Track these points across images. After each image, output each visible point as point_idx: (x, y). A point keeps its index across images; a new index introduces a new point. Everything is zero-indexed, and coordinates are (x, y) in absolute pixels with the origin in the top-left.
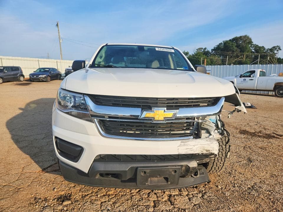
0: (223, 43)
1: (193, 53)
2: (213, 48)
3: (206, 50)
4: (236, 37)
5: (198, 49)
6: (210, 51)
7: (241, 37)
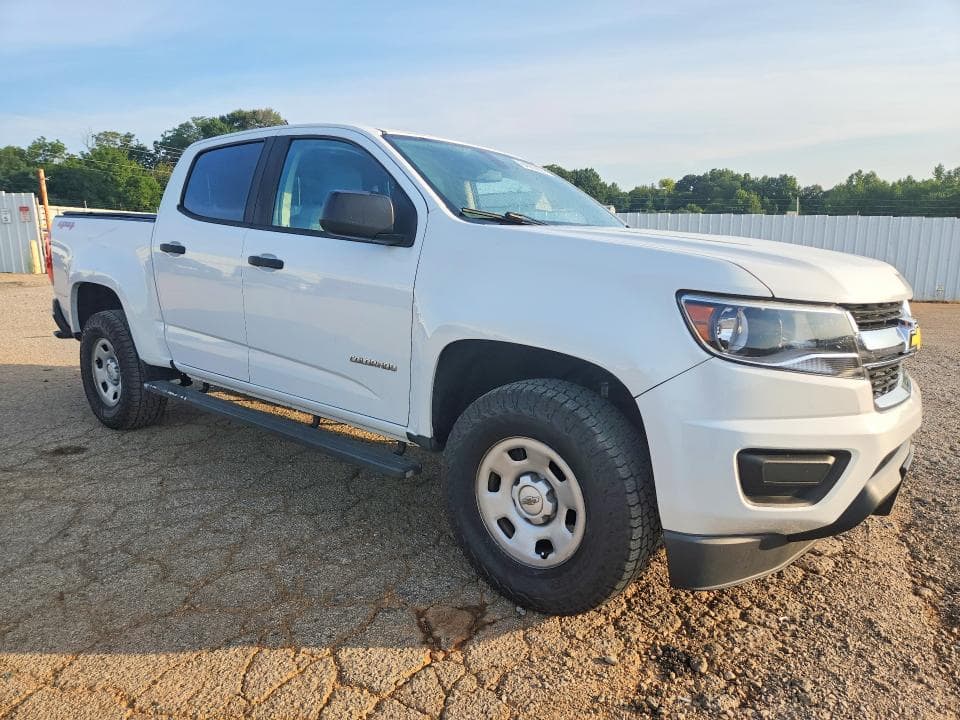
0: (193, 125)
1: (86, 151)
2: (160, 140)
3: (134, 143)
4: (240, 112)
5: (100, 134)
6: (151, 148)
7: (254, 112)
